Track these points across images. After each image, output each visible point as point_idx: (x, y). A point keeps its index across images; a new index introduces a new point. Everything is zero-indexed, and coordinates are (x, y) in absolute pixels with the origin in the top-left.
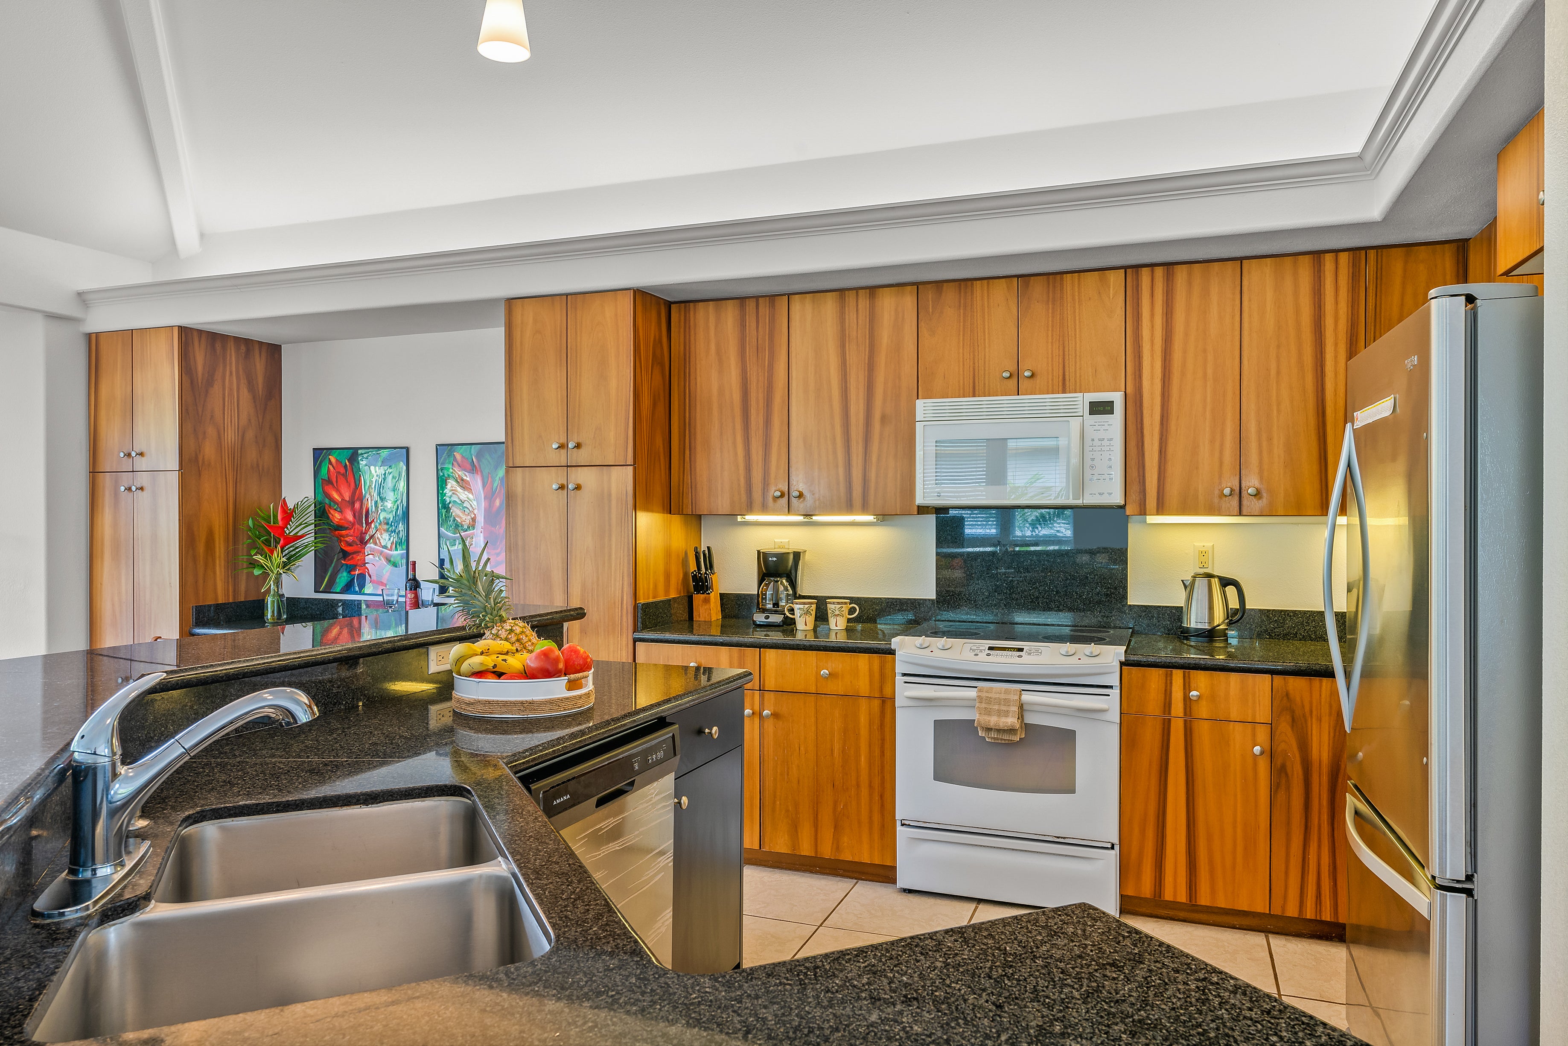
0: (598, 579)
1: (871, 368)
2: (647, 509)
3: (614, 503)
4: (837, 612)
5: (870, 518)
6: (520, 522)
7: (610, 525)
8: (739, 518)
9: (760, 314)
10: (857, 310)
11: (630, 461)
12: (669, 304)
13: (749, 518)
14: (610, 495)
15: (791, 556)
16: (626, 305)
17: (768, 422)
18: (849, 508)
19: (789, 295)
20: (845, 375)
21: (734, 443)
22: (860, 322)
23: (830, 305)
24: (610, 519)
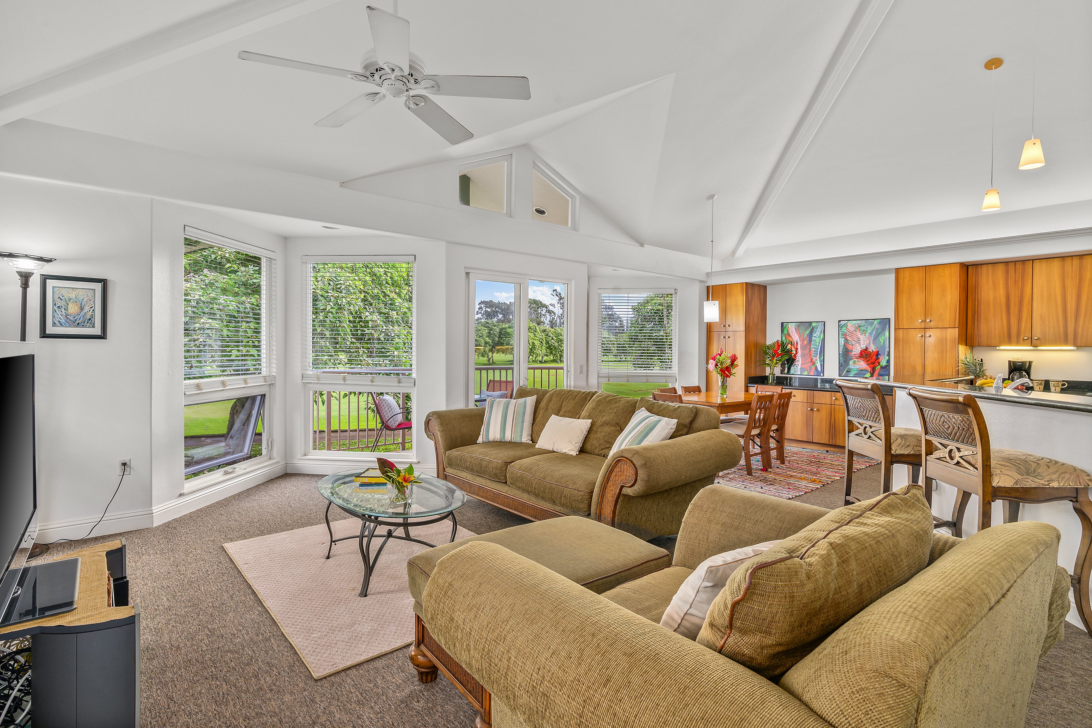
0: (940, 369)
1: (1080, 288)
2: (961, 344)
3: (948, 342)
4: (1056, 385)
5: (1072, 348)
6: (901, 349)
7: (946, 349)
8: (997, 348)
9: (1017, 268)
10: (1072, 265)
11: (957, 325)
12: (968, 266)
13: (1002, 348)
14: (946, 339)
15: (1028, 363)
16: (957, 270)
17: (1020, 310)
18: (1066, 342)
19: (1033, 260)
20: (1065, 290)
21: (1002, 319)
22: (1074, 269)
23: (1056, 265)
24: (946, 347)
